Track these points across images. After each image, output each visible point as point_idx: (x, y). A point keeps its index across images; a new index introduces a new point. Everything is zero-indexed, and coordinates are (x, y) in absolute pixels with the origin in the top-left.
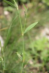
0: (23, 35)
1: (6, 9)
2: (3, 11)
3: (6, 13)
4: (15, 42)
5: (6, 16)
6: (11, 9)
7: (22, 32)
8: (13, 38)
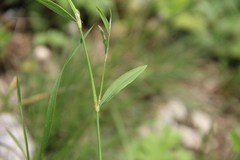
0: (98, 108)
1: (40, 38)
2: (33, 47)
3: (42, 53)
4: (70, 142)
5: (42, 63)
6: (56, 38)
7: (95, 100)
8: (64, 130)
